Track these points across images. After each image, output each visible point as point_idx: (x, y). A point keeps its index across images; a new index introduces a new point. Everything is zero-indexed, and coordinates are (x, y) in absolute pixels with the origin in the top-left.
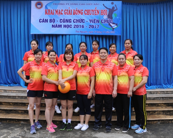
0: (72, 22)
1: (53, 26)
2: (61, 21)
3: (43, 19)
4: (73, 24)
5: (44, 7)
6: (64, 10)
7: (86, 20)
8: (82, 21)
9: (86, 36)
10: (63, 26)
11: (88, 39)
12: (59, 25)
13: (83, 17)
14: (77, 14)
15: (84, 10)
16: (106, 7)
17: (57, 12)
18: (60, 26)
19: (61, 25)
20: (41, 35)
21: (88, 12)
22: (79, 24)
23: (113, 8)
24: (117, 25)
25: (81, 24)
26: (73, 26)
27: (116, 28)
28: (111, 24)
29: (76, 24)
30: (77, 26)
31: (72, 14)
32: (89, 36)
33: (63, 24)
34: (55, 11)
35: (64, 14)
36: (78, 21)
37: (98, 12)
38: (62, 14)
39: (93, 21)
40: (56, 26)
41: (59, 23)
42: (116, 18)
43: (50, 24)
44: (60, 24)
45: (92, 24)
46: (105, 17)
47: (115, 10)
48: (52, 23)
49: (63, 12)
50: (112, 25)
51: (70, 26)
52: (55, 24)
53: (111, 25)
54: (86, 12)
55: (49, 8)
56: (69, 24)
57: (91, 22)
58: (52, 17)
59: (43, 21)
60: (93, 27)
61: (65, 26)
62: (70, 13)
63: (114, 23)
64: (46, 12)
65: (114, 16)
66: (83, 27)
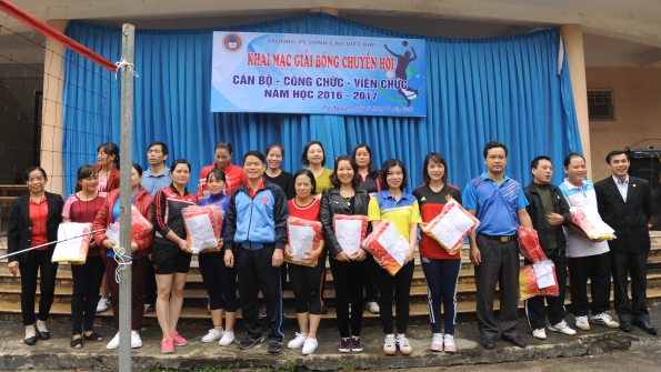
0: (314, 84)
1: (267, 93)
2: (288, 81)
3: (243, 77)
4: (315, 89)
5: (245, 46)
6: (293, 55)
7: (346, 79)
8: (337, 82)
9: (346, 117)
10: (291, 94)
11: (351, 123)
12: (281, 91)
13: (339, 73)
14: (324, 66)
15: (341, 58)
16: (391, 52)
17: (276, 59)
18: (285, 94)
19: (287, 91)
20: (236, 114)
21: (350, 62)
22: (330, 89)
23: (408, 53)
24: (416, 92)
25: (336, 89)
26: (316, 94)
27: (415, 100)
28: (404, 90)
29: (323, 89)
30: (327, 95)
31: (314, 65)
32: (355, 117)
33: (291, 88)
34: (272, 58)
35: (293, 64)
36: (327, 82)
37: (374, 63)
38: (289, 65)
39: (365, 83)
40: (275, 94)
41: (281, 87)
42: (414, 77)
43: (259, 89)
44: (285, 88)
45: (361, 89)
46: (391, 75)
47: (413, 59)
48: (265, 87)
49: (291, 61)
50: (407, 93)
51: (308, 95)
52: (272, 88)
53: (403, 94)
54: (346, 63)
55: (257, 49)
56: (306, 88)
57: (357, 85)
58: (266, 71)
59: (243, 81)
60: (362, 96)
61: (296, 94)
62: (308, 62)
63: (409, 89)
64: (250, 60)
65: (409, 72)
66: (339, 96)
